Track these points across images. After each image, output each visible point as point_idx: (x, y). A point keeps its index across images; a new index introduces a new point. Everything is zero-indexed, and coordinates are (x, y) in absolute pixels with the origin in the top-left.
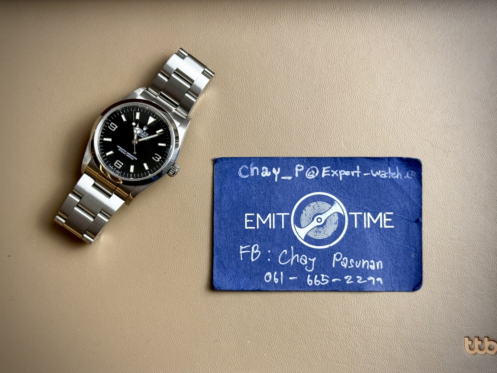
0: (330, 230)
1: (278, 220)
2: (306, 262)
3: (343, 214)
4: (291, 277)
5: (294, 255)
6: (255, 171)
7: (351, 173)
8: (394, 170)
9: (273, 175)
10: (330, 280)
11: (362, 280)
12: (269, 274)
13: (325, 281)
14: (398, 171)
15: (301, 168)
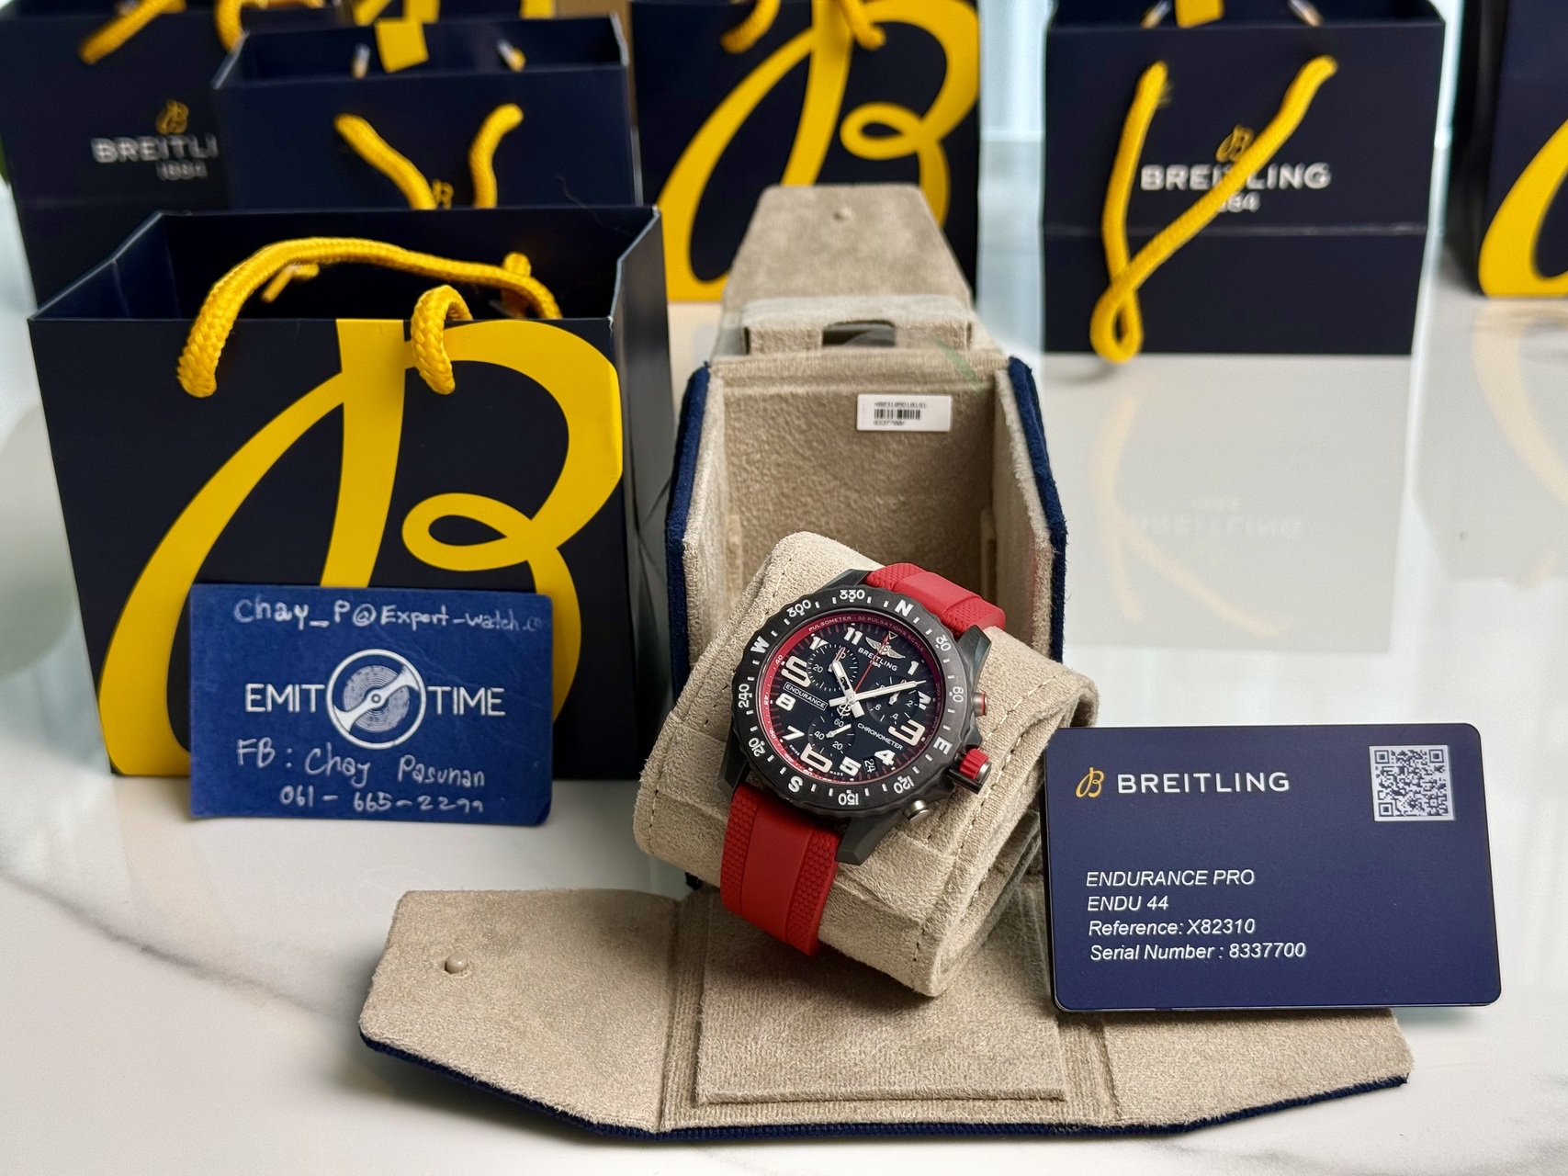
0: (394, 717)
1: (305, 696)
2: (353, 771)
3: (416, 688)
4: (328, 795)
5: (333, 757)
6: (264, 610)
7: (431, 619)
8: (505, 616)
9: (295, 618)
10: (394, 801)
11: (447, 805)
12: (288, 789)
13: (385, 804)
14: (512, 617)
15: (345, 607)
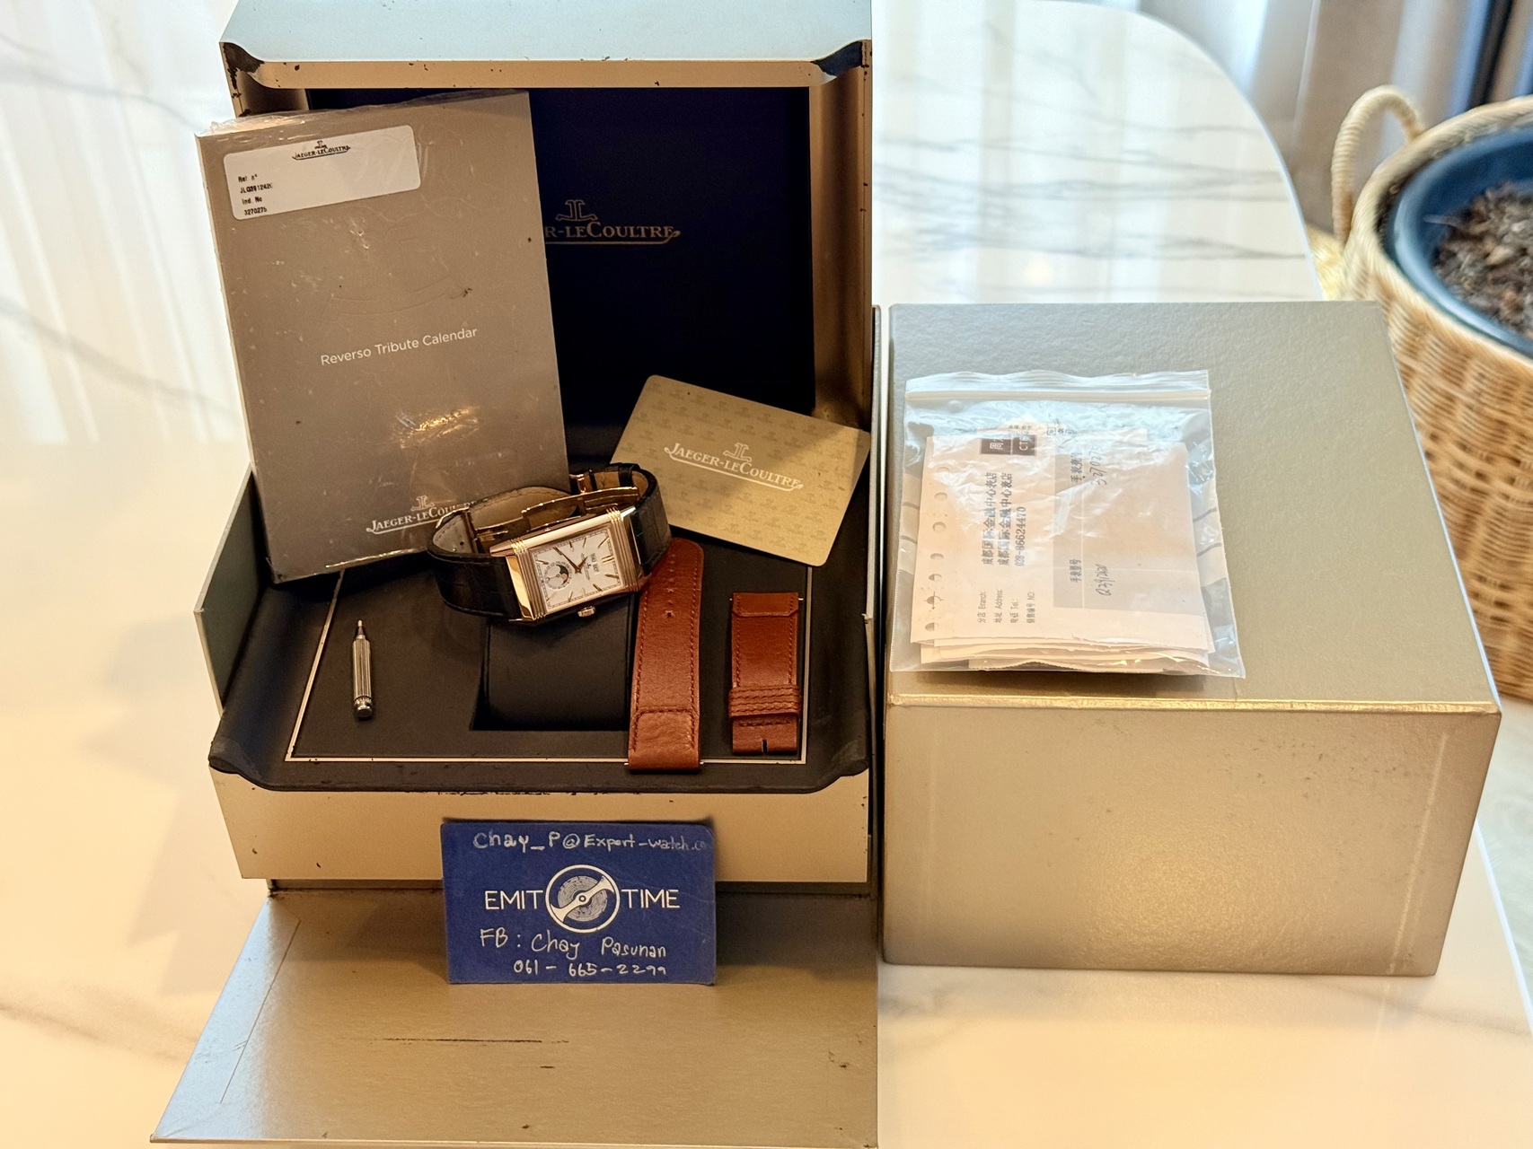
0: (596, 912)
1: (529, 899)
2: (567, 949)
3: (613, 891)
4: (549, 965)
5: (551, 940)
6: (496, 840)
7: (622, 844)
8: (678, 840)
9: (519, 845)
10: (598, 969)
11: (639, 970)
12: (519, 962)
13: (592, 971)
14: (683, 840)
15: (556, 836)
